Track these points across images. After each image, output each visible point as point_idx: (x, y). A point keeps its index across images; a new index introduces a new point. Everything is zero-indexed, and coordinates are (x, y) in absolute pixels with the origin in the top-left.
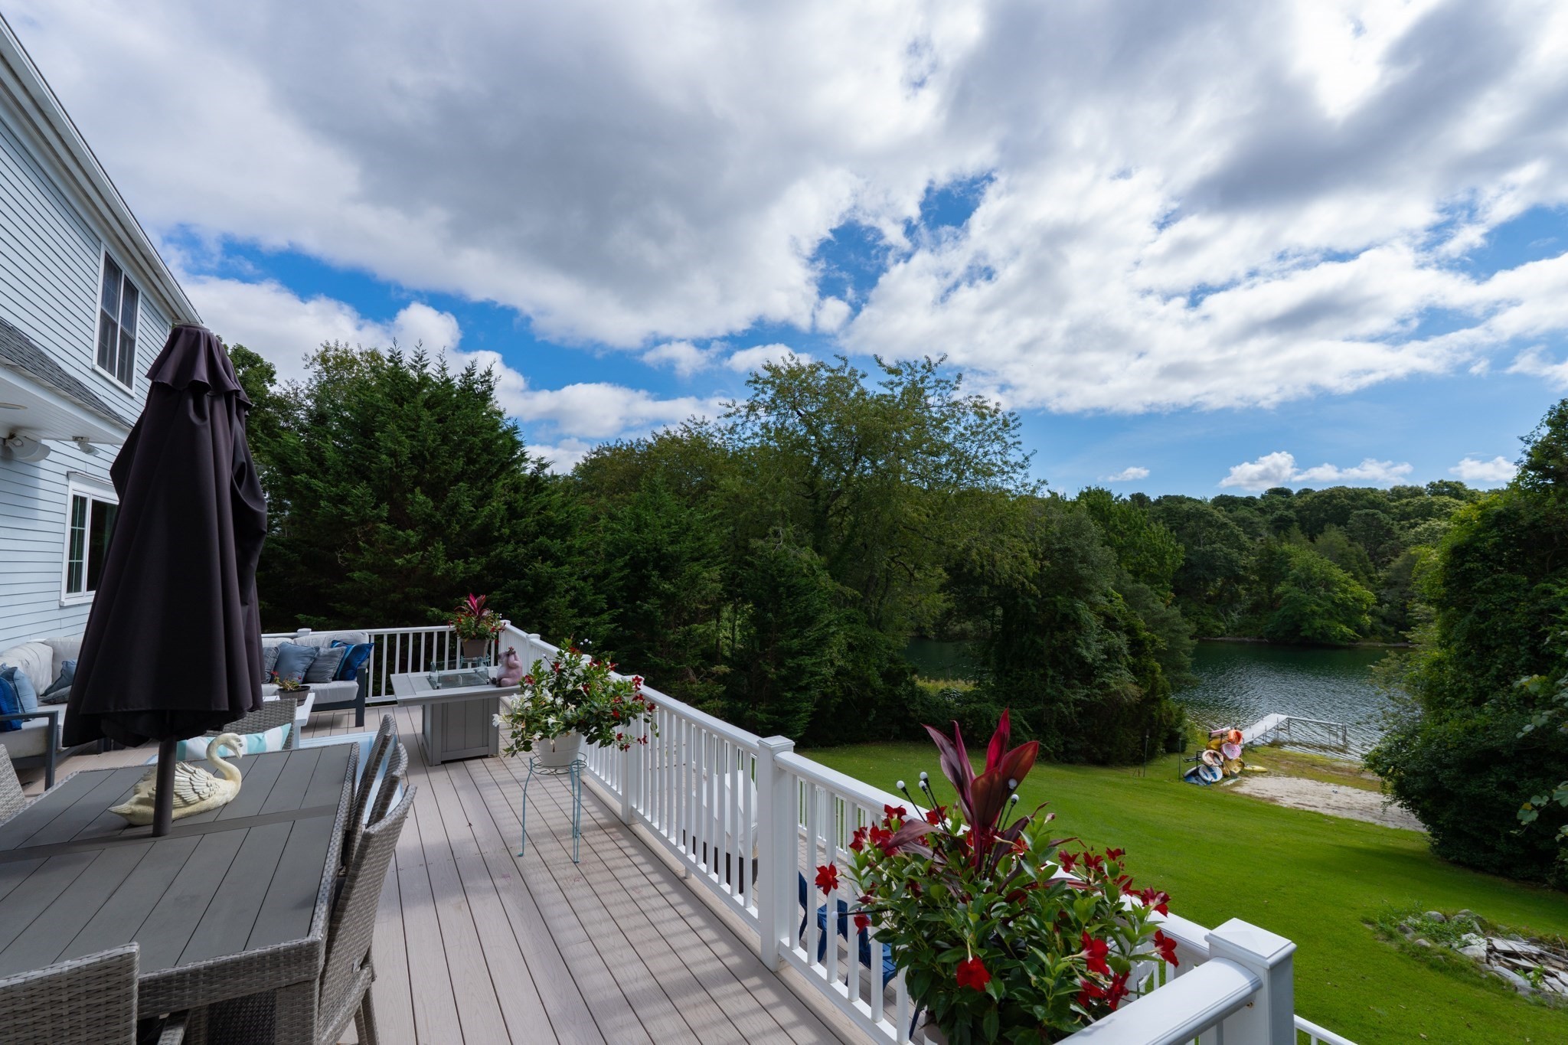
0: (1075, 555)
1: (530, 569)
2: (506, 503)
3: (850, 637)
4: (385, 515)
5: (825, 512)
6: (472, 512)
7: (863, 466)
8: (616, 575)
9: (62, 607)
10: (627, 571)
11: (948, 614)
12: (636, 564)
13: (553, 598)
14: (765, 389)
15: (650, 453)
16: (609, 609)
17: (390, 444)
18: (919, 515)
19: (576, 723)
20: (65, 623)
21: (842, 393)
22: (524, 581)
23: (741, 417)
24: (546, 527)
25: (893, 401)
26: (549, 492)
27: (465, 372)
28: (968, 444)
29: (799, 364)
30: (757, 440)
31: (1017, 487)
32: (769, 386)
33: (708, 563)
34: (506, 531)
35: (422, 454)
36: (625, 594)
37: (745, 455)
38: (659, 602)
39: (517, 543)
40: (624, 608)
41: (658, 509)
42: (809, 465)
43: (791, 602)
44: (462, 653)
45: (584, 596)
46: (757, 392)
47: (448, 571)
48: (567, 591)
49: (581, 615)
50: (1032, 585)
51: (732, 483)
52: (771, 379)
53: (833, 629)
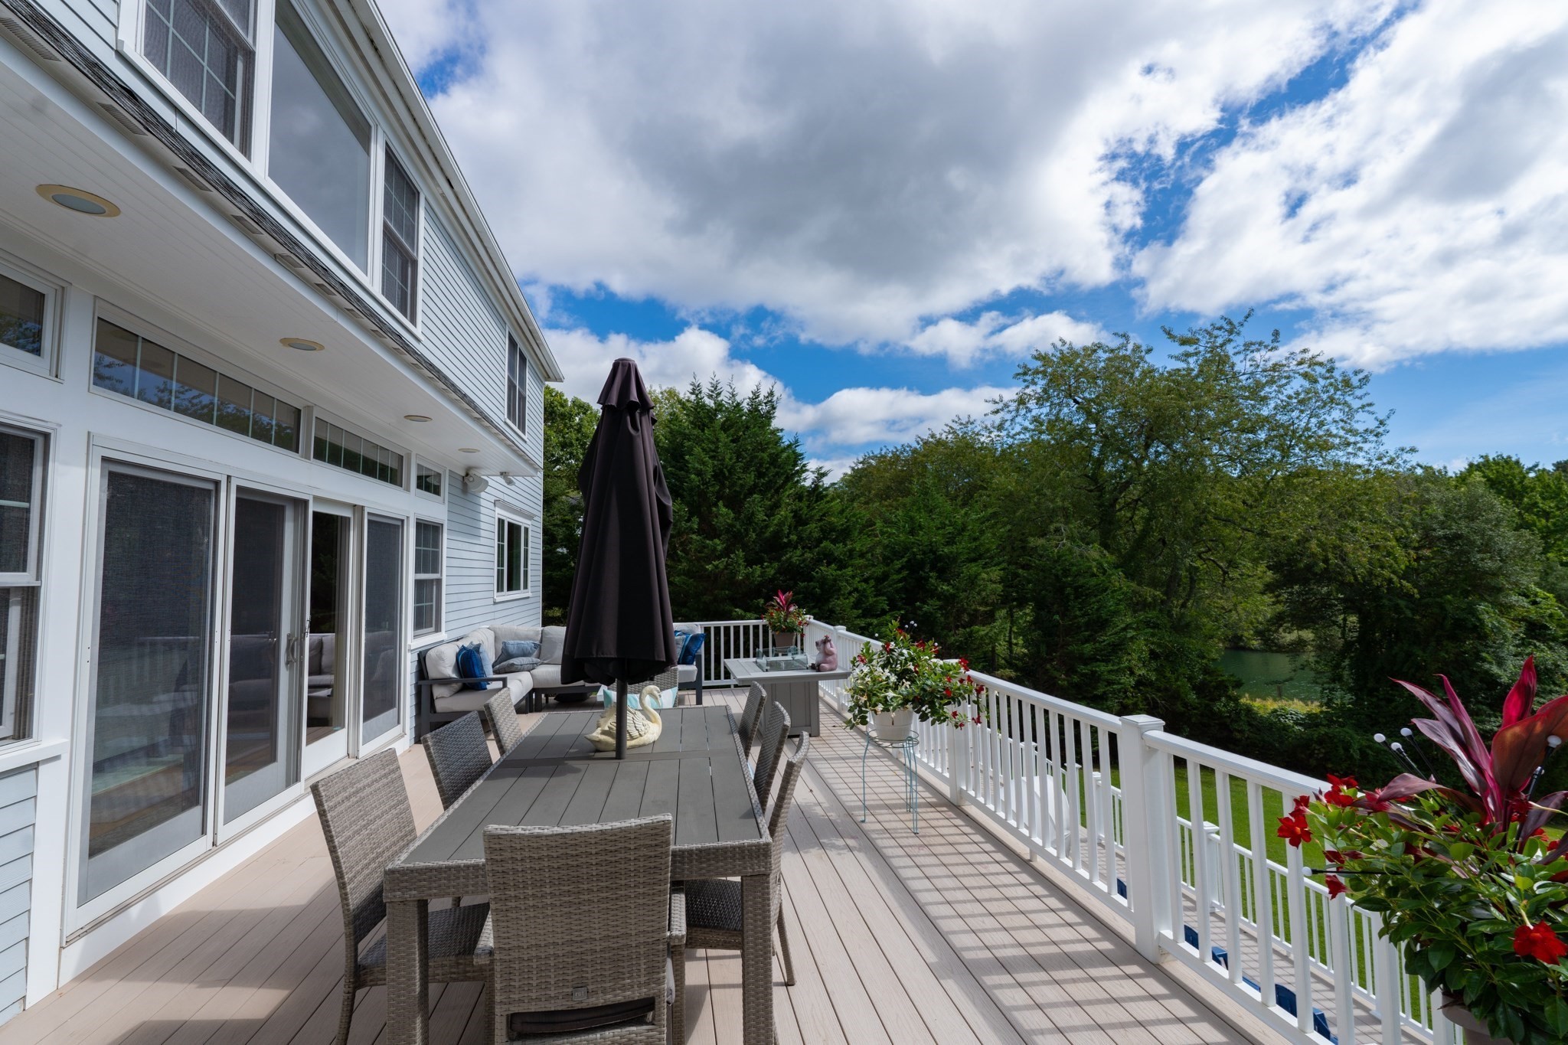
0: (1472, 543)
1: (817, 572)
2: (792, 511)
3: (1152, 643)
4: (696, 527)
5: (1113, 505)
6: (765, 520)
7: (1156, 451)
8: (895, 577)
9: (495, 603)
10: (905, 573)
11: (1279, 620)
12: (914, 566)
13: (838, 599)
14: (1036, 380)
15: (916, 458)
16: (890, 610)
17: (697, 465)
18: (1234, 502)
19: (911, 699)
20: (498, 615)
21: (1126, 373)
22: (812, 583)
23: (1009, 411)
24: (827, 532)
25: (1189, 374)
26: (828, 499)
27: (751, 396)
28: (1295, 414)
29: (1072, 348)
30: (1028, 435)
31: (1370, 460)
32: (1040, 376)
33: (986, 564)
34: (794, 537)
35: (721, 471)
36: (904, 596)
37: (1015, 452)
38: (938, 603)
39: (803, 548)
40: (905, 609)
41: (931, 511)
42: (1090, 456)
43: (1080, 603)
44: (774, 645)
45: (867, 597)
46: (1026, 383)
47: (747, 576)
48: (850, 593)
49: (864, 616)
50: (1404, 582)
51: (1005, 481)
52: (1042, 369)
53: (1131, 633)
